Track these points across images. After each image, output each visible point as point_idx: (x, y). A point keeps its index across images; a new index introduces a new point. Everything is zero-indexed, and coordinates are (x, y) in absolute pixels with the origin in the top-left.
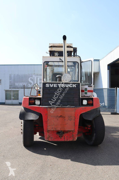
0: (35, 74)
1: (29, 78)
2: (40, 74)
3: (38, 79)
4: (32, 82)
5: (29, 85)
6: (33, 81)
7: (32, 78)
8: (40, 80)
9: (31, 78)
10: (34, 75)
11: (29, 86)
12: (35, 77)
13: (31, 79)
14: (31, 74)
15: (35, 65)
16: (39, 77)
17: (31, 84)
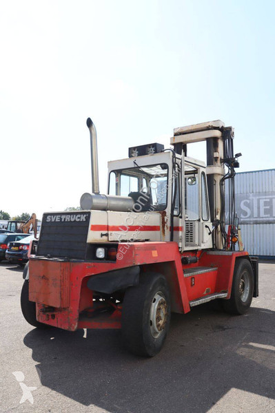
0: (254, 191)
1: (241, 201)
2: (264, 191)
3: (262, 202)
4: (248, 211)
5: (242, 216)
6: (249, 208)
7: (248, 201)
8: (265, 206)
9: (245, 201)
10: (251, 195)
11: (242, 220)
12: (254, 198)
13: (246, 204)
14: (245, 192)
15: (252, 172)
16: (264, 197)
17: (246, 214)
